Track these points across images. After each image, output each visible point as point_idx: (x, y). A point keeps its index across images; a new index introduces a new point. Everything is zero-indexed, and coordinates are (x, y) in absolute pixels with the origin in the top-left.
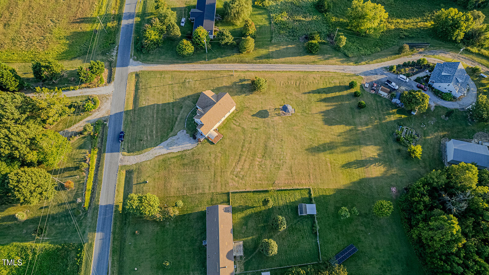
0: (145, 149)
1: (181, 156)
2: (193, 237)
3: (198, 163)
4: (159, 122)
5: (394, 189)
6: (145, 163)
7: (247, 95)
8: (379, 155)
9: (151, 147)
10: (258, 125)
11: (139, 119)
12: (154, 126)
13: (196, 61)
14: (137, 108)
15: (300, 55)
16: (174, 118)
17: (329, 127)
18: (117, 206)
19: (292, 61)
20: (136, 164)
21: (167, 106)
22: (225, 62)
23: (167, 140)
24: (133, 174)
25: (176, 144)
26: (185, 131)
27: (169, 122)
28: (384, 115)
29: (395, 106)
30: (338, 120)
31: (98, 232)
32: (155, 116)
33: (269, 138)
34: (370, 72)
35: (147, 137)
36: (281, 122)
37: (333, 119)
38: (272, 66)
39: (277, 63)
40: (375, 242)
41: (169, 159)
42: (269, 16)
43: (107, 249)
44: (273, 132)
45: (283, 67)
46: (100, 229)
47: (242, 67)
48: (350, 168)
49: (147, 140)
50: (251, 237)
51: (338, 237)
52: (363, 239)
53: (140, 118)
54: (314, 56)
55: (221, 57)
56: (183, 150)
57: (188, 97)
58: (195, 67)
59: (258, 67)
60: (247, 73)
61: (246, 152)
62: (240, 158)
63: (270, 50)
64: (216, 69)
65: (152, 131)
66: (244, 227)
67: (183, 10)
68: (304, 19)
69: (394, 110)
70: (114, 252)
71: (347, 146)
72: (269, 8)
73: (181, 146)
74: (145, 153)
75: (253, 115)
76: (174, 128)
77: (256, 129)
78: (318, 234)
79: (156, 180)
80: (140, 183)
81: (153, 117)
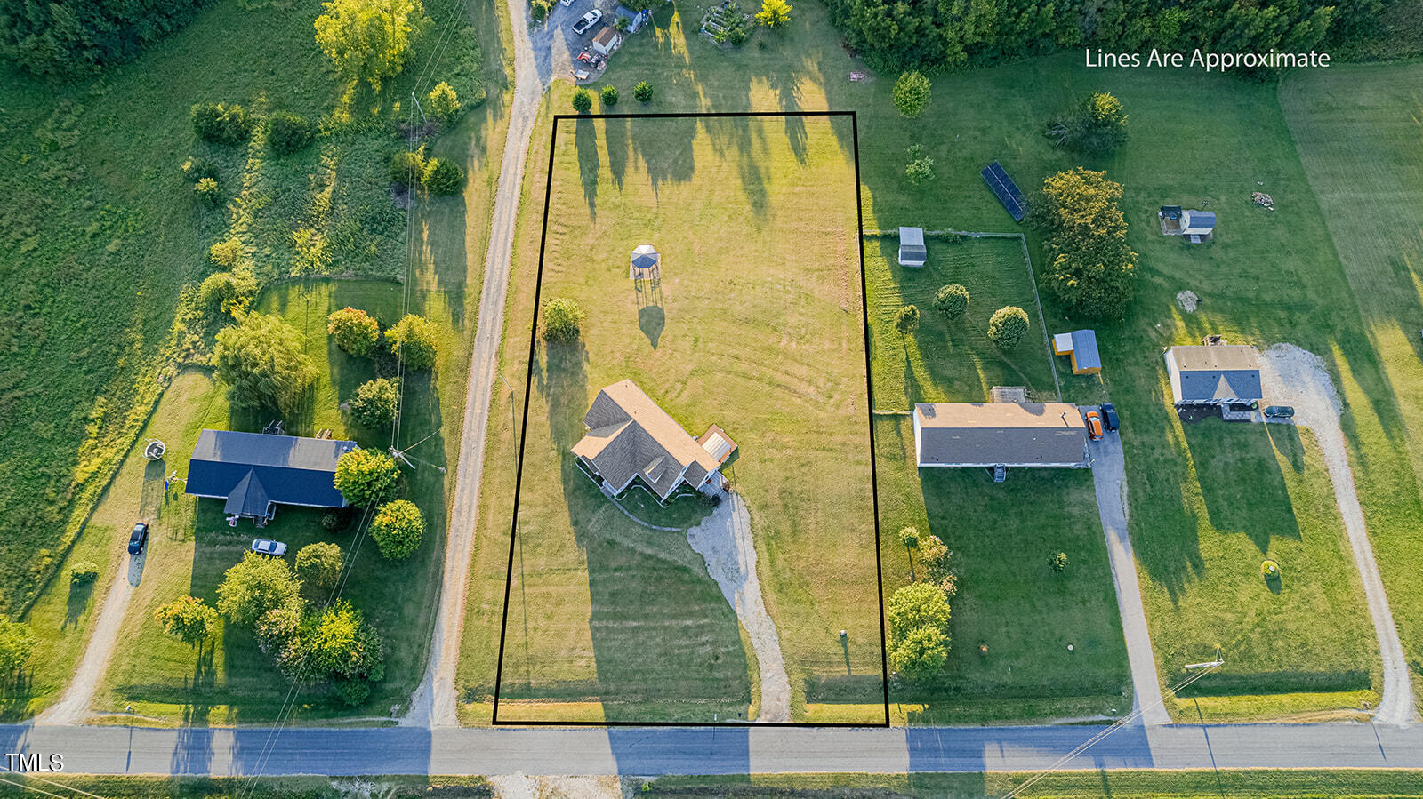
0: (742, 648)
1: (769, 539)
2: (985, 506)
3: (791, 494)
4: (655, 609)
5: (854, 76)
6: (785, 643)
7: (587, 357)
8: (773, 86)
9: (736, 630)
10: (685, 336)
11: (638, 676)
12: (667, 624)
13: (441, 503)
14: (599, 686)
15: (464, 213)
16: (645, 564)
17: (697, 173)
18: (912, 716)
19: (480, 235)
20: (789, 673)
21: (600, 588)
22: (459, 416)
23: (716, 583)
24: (819, 678)
25: (730, 554)
26: (693, 530)
27: (656, 579)
28: (669, 55)
29: (645, 29)
30: (678, 152)
31: (983, 766)
32: (635, 624)
33: (724, 311)
34: (540, 61)
35: (703, 644)
36: (677, 280)
37: (676, 161)
38: (489, 289)
39: (481, 275)
40: (971, 133)
41: (776, 575)
42: (295, 281)
43: (1027, 734)
44: (707, 301)
45: (498, 260)
46: (974, 760)
47: (483, 371)
48: (804, 149)
49: (712, 643)
50: (980, 372)
51: (966, 197)
52: (965, 153)
53: (635, 672)
54: (471, 180)
55: (439, 425)
56: (751, 536)
57: (575, 523)
58: (465, 508)
59: (489, 326)
60: (507, 356)
61: (764, 369)
62: (778, 385)
63: (434, 287)
64: (482, 444)
65: (686, 630)
66: (957, 384)
67: (208, 550)
68: (330, 189)
69: (658, 32)
70: (1031, 714)
71: (749, 143)
72: (264, 280)
73: (739, 542)
74: (756, 647)
75: (654, 345)
76: (680, 562)
77: (696, 340)
78: (964, 233)
79: (838, 608)
80: (846, 653)
81: (635, 630)
